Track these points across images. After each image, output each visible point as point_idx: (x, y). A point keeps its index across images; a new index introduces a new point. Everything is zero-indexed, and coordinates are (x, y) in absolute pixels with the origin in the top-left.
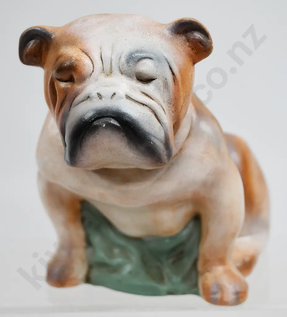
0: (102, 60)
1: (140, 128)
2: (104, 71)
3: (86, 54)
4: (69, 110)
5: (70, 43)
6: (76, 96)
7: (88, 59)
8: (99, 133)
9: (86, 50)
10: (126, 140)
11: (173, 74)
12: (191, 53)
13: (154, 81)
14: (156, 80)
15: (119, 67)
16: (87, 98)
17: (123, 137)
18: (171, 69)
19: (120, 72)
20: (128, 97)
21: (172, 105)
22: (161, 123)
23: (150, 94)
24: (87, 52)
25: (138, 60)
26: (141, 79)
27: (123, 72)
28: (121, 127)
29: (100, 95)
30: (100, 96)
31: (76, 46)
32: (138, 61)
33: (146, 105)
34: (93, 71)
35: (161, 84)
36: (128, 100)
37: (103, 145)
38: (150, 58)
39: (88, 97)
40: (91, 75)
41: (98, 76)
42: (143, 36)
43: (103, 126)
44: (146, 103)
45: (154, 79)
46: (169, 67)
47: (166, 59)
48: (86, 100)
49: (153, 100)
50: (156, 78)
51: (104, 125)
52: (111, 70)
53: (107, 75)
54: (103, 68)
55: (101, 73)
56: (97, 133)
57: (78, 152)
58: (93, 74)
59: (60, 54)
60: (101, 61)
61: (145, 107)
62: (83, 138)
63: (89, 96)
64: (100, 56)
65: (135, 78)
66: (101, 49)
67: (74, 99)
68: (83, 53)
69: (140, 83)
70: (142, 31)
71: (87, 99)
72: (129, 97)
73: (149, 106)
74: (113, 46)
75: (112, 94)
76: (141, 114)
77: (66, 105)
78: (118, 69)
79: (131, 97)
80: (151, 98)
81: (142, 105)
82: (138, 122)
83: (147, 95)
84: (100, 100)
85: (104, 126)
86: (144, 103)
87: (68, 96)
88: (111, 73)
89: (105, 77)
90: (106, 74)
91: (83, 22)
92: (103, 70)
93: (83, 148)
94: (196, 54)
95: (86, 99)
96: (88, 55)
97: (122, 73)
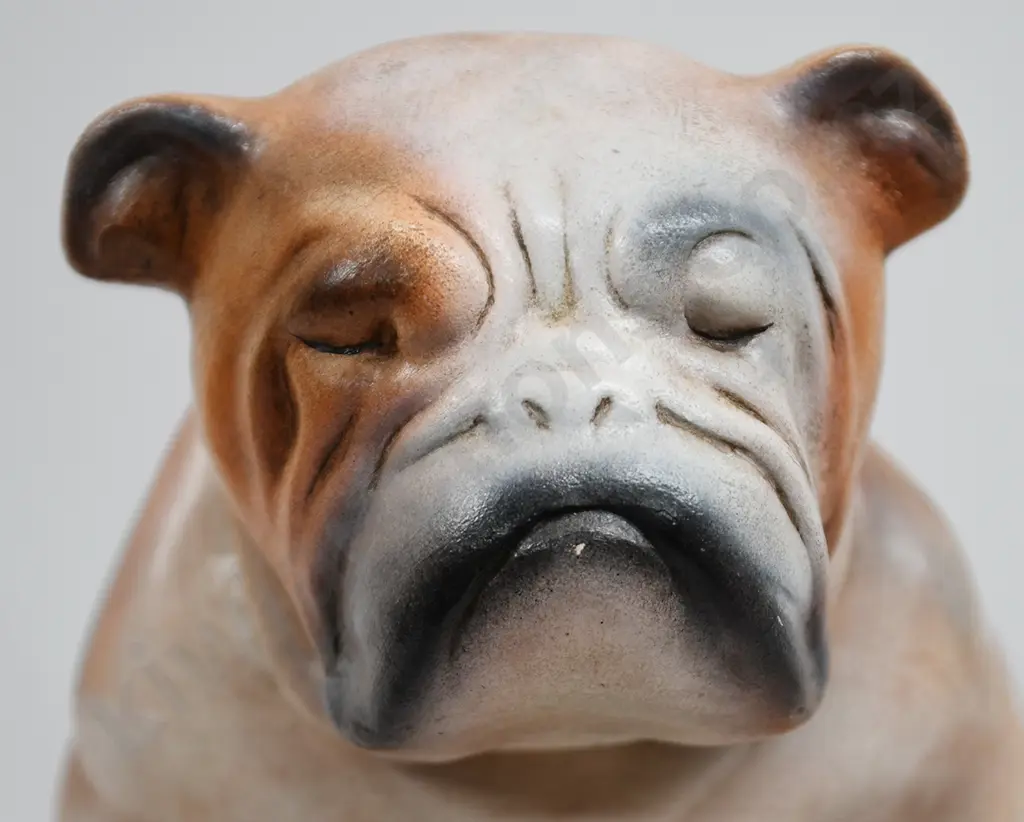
0: (523, 247)
1: (736, 554)
2: (539, 295)
3: (450, 219)
4: (374, 484)
5: (354, 175)
6: (409, 418)
7: (461, 243)
8: (556, 586)
9: (448, 202)
10: (675, 614)
11: (828, 302)
12: (879, 203)
13: (762, 336)
14: (772, 331)
15: (609, 277)
16: (471, 423)
17: (663, 596)
18: (819, 278)
19: (614, 299)
20: (667, 415)
21: (820, 445)
22: (802, 525)
23: (750, 396)
24: (451, 209)
25: (693, 242)
26: (704, 330)
27: (632, 298)
28: (653, 554)
29: (538, 409)
30: (538, 413)
31: (392, 187)
32: (695, 247)
33: (744, 450)
34: (491, 299)
35: (790, 349)
36: (667, 425)
37: (567, 639)
38: (743, 234)
39: (478, 420)
40: (483, 315)
41: (513, 322)
42: (685, 130)
43: (573, 553)
44: (745, 438)
45: (763, 329)
46: (811, 271)
47: (801, 238)
48: (463, 432)
49: (764, 421)
50: (771, 325)
51: (580, 548)
52: (571, 292)
53: (556, 317)
54: (533, 283)
55: (526, 307)
56: (543, 584)
57: (438, 680)
58: (493, 312)
59: (312, 223)
60: (519, 254)
61: (737, 459)
62: (470, 612)
63: (480, 416)
64: (511, 230)
65: (683, 325)
66: (507, 195)
67: (398, 429)
68: (436, 219)
69: (704, 348)
70: (676, 110)
71: (471, 427)
72: (673, 414)
73: (755, 451)
74: (562, 183)
75: (595, 403)
76: (732, 489)
77: (355, 463)
78: (603, 286)
79: (678, 411)
80: (757, 415)
81: (728, 449)
82: (726, 528)
83: (740, 402)
84: (544, 433)
85: (578, 553)
86: (736, 437)
87: (362, 419)
88: (571, 304)
89: (549, 326)
90: (546, 312)
91: (386, 72)
92: (534, 291)
93: (464, 657)
94: (900, 207)
95: (465, 428)
96: (457, 227)
97: (624, 305)
